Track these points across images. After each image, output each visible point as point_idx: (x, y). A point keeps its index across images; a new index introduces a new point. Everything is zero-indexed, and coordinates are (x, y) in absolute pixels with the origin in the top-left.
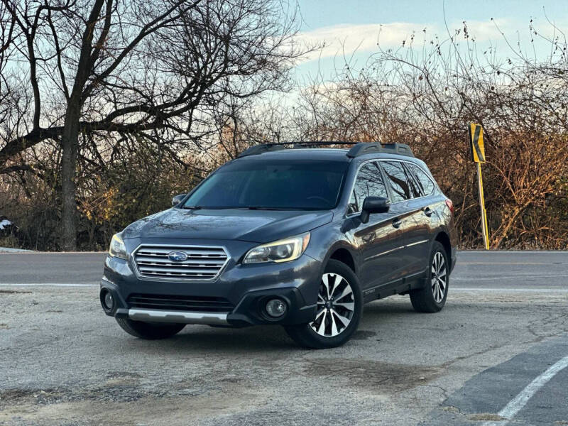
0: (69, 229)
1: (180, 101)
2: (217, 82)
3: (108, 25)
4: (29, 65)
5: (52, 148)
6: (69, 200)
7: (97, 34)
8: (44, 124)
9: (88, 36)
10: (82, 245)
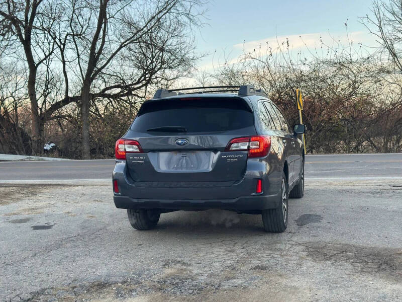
0: (86, 147)
1: (138, 82)
2: (158, 72)
3: (103, 42)
4: (62, 64)
5: (74, 108)
6: (85, 133)
7: (98, 47)
8: (70, 95)
9: (93, 48)
10: (94, 156)
